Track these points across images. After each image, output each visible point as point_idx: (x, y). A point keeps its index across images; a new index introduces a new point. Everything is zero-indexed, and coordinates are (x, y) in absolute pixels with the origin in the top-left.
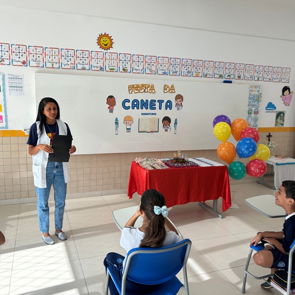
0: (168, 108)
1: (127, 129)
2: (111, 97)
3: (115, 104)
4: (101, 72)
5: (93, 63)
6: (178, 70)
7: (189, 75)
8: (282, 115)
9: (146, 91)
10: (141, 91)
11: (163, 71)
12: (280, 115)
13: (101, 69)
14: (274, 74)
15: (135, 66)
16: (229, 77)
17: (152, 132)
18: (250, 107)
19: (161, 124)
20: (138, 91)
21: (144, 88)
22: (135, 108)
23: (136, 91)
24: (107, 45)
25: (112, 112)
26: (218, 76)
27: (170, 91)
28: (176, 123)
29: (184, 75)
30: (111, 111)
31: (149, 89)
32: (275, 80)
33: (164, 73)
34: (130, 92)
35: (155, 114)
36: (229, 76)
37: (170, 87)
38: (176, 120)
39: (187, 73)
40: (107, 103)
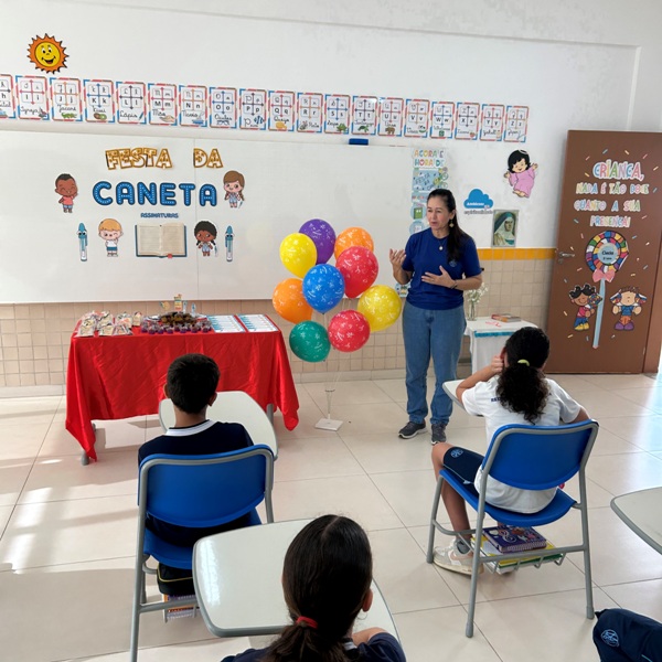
0: (208, 203)
1: (109, 249)
2: (65, 177)
3: (75, 194)
4: (42, 123)
5: (23, 102)
6: (230, 114)
7: (261, 126)
8: (509, 219)
9: (150, 163)
10: (136, 164)
11: (195, 118)
12: (504, 221)
13: (43, 115)
14: (485, 121)
15: (122, 107)
16: (363, 131)
17: (170, 256)
18: (417, 201)
19: (192, 239)
20: (129, 164)
21: (145, 157)
22: (126, 201)
23: (124, 164)
24: (51, 61)
25: (70, 211)
26: (335, 129)
28: (229, 237)
29: (248, 126)
30: (68, 209)
31: (156, 158)
32: (488, 137)
33: (198, 123)
34: (111, 166)
35: (176, 216)
36: (362, 128)
37: (209, 155)
38: (230, 229)
39: (254, 123)
40: (56, 191)
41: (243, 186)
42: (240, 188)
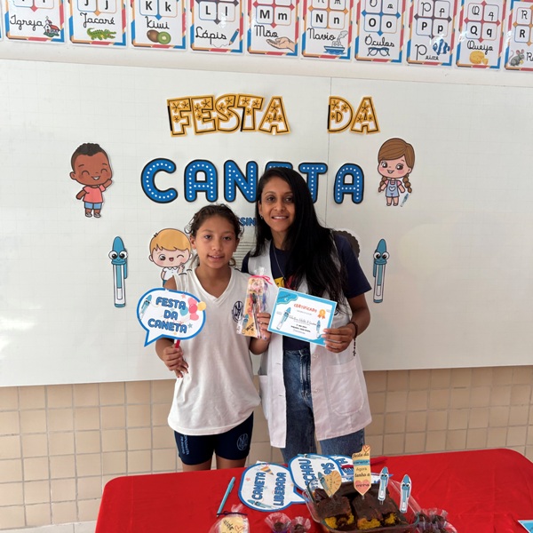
0: (348, 197)
2: (90, 150)
4: (50, 47)
5: (16, 6)
6: (392, 36)
7: (444, 58)
9: (248, 124)
10: (223, 125)
11: (329, 43)
13: (52, 31)
15: (201, 19)
20: (210, 125)
21: (240, 112)
22: (201, 196)
23: (201, 126)
25: (98, 214)
27: (358, 126)
28: (381, 259)
29: (422, 59)
30: (94, 210)
31: (259, 115)
33: (334, 52)
34: (177, 128)
37: (356, 108)
38: (382, 245)
39: (432, 53)
40: (72, 175)
41: (411, 166)
42: (406, 169)
